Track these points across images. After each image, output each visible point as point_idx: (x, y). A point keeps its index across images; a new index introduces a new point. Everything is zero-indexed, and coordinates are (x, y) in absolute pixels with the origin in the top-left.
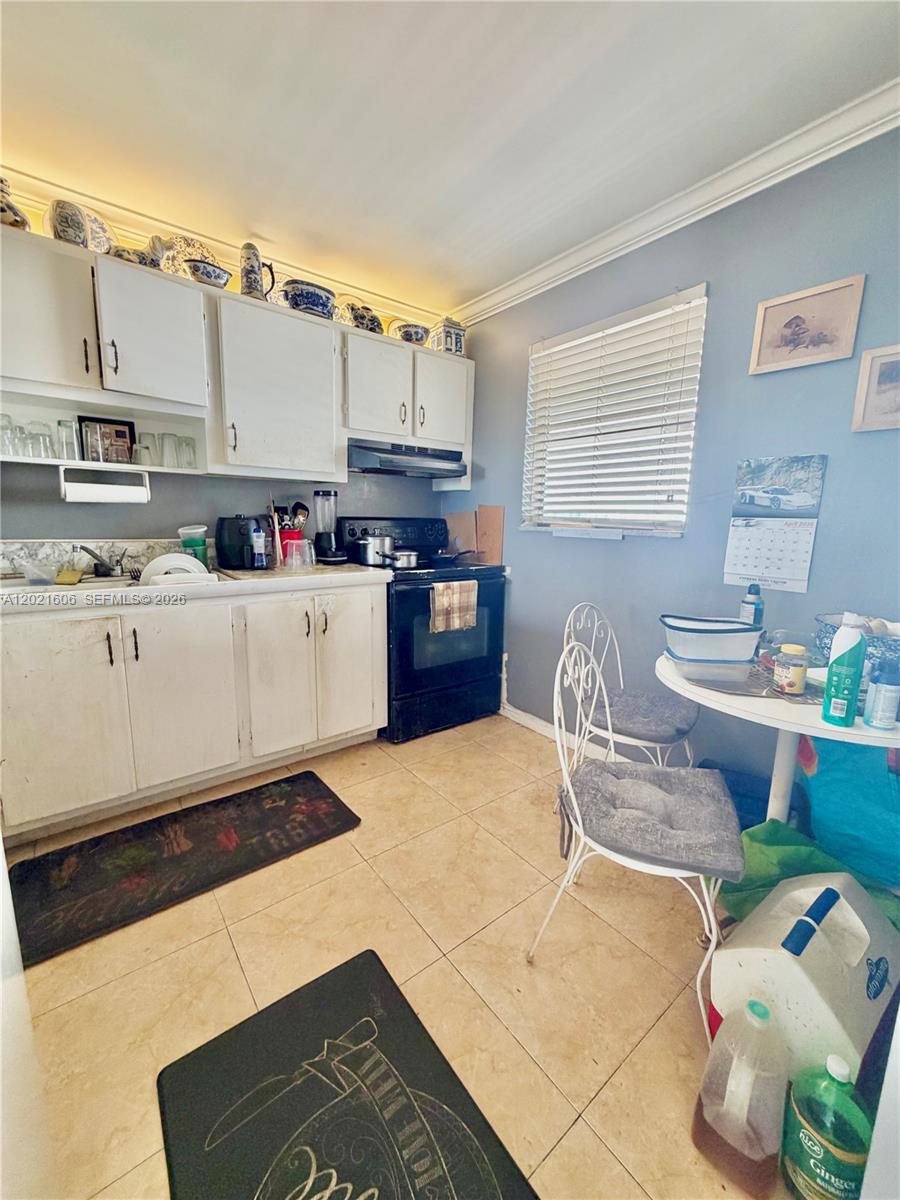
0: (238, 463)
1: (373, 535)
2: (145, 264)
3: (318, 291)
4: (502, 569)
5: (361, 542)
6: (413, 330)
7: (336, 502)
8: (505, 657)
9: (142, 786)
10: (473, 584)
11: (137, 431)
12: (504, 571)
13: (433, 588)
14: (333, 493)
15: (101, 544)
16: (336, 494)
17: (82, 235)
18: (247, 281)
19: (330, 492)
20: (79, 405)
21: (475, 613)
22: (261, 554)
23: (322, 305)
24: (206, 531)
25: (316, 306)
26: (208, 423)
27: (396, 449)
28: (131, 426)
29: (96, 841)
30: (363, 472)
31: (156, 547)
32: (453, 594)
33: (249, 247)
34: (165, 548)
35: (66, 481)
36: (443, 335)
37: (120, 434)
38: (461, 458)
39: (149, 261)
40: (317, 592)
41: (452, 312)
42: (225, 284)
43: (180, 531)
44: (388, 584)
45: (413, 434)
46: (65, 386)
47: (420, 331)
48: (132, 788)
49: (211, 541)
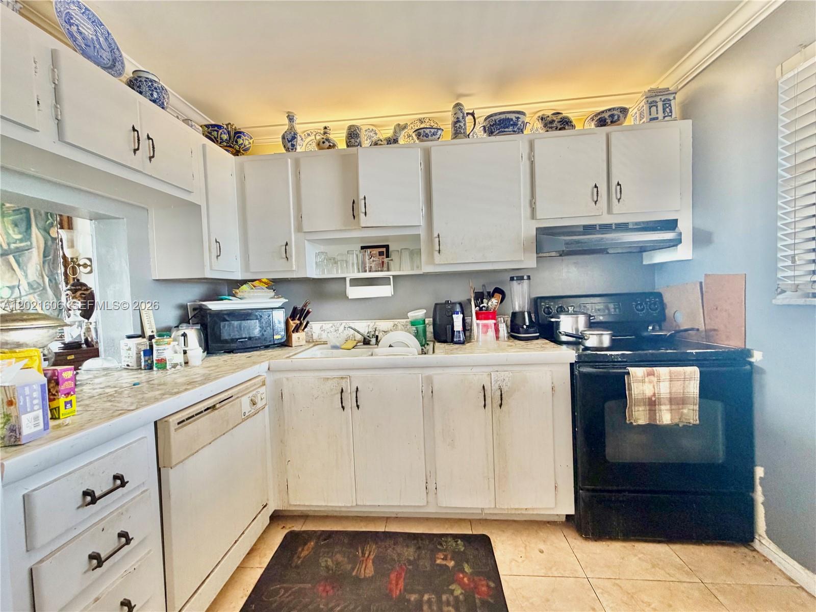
0: (443, 263)
1: (567, 313)
2: (391, 144)
3: (509, 116)
4: (747, 353)
5: (553, 320)
6: (606, 115)
7: (530, 286)
8: (759, 472)
9: (359, 503)
10: (693, 372)
11: (391, 249)
12: (751, 356)
13: (628, 373)
14: (525, 277)
15: (369, 323)
16: (529, 278)
17: (358, 141)
18: (454, 130)
19: (523, 277)
20: (362, 239)
21: (697, 407)
22: (459, 332)
23: (512, 125)
24: (425, 313)
25: (507, 127)
26: (422, 237)
27: (589, 229)
28: (387, 247)
29: (329, 535)
30: (561, 255)
31: (399, 324)
32: (659, 381)
33: (458, 105)
34: (403, 326)
35: (351, 286)
36: (646, 108)
37: (381, 254)
38: (676, 226)
39: (393, 141)
40: (496, 368)
41: (659, 81)
42: (439, 138)
43: (410, 314)
44: (572, 365)
45: (610, 211)
46: (345, 230)
47: (615, 112)
48: (353, 502)
49: (429, 320)
